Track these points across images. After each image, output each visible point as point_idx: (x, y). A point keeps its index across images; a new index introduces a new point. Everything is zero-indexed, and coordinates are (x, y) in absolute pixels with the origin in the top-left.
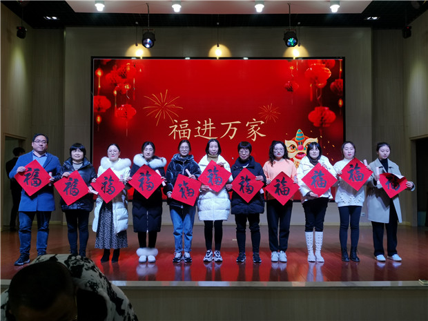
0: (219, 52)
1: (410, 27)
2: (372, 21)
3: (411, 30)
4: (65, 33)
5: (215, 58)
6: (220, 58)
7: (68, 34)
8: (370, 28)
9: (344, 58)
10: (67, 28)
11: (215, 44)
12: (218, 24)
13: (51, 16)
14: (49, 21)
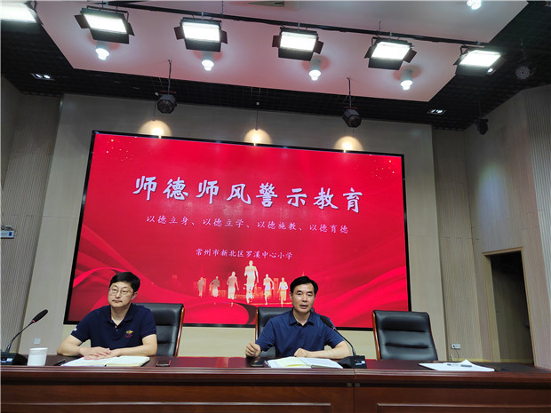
0: (256, 137)
1: (487, 121)
2: (436, 115)
3: (488, 123)
4: (61, 103)
5: (252, 144)
6: (258, 145)
7: (68, 105)
8: (430, 126)
9: (402, 156)
10: (67, 96)
11: (252, 128)
12: (258, 104)
13: (42, 74)
14: (40, 80)
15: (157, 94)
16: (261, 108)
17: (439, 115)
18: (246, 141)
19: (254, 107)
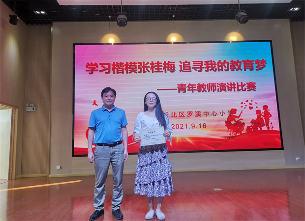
0: (173, 38)
2: (293, 12)
4: (52, 29)
5: (170, 43)
6: (175, 43)
7: (55, 29)
9: (271, 41)
10: (54, 23)
12: (174, 16)
13: (40, 11)
14: (38, 15)
15: (110, 17)
16: (176, 19)
17: (296, 11)
18: (167, 42)
19: (171, 19)
